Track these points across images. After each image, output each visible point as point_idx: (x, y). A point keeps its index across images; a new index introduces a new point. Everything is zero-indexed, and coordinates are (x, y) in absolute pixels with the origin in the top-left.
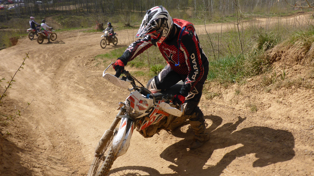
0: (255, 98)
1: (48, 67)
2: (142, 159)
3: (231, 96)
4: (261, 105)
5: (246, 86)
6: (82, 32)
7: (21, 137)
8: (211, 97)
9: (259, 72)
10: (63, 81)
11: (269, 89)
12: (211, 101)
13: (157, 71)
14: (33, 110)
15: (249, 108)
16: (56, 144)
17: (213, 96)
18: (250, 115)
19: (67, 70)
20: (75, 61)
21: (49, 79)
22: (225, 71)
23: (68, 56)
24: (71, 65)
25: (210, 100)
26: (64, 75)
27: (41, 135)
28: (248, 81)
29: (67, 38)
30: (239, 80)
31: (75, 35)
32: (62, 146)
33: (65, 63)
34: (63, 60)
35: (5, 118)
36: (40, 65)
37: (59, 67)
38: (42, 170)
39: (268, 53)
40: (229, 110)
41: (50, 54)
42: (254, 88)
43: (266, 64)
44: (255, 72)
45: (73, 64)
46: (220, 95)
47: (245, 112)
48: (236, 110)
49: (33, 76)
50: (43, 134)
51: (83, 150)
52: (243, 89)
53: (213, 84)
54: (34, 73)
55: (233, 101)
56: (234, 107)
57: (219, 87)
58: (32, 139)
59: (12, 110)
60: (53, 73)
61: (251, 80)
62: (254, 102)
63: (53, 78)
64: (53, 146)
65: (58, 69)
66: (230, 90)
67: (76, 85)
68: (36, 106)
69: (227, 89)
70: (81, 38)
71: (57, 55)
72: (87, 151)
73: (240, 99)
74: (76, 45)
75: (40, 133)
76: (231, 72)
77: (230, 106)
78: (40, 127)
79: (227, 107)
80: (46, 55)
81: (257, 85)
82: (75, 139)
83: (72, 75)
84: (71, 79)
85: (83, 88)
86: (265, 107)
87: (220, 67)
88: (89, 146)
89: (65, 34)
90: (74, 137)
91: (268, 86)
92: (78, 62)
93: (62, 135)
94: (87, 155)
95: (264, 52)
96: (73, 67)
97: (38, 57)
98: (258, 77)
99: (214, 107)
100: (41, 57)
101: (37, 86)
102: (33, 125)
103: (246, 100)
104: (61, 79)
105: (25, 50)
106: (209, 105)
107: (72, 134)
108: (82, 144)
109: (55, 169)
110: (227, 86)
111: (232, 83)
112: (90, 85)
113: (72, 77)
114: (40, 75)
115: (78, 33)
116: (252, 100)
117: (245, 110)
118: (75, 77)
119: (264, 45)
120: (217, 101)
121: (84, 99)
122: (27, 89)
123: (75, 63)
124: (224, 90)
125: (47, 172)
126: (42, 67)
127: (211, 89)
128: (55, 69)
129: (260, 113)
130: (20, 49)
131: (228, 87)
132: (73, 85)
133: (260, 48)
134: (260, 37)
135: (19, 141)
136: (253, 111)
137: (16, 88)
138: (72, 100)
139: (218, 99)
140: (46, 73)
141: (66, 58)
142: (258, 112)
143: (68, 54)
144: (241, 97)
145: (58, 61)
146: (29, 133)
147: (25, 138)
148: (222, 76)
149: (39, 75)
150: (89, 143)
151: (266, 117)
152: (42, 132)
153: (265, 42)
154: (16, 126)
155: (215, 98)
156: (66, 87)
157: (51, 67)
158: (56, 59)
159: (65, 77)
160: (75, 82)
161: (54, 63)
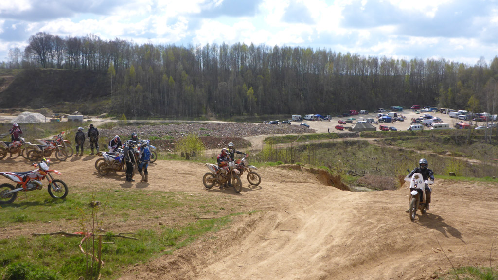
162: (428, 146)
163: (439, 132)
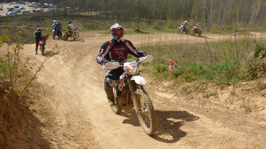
0: (249, 101)
1: (70, 59)
2: (143, 144)
3: (226, 96)
4: (255, 107)
5: (241, 88)
6: (99, 34)
7: (44, 114)
8: (208, 96)
9: (254, 77)
10: (81, 71)
11: (264, 93)
12: (208, 99)
13: (160, 69)
14: (55, 93)
15: (243, 109)
16: (71, 123)
17: (209, 96)
18: (244, 115)
19: (85, 63)
20: (92, 56)
21: (70, 69)
22: (222, 75)
23: (87, 52)
24: (89, 59)
25: (206, 98)
26: (82, 67)
27: (59, 114)
28: (243, 85)
29: (87, 37)
30: (234, 83)
31: (94, 35)
32: (76, 125)
33: (84, 58)
34: (82, 55)
35: (33, 97)
36: (64, 57)
37: (79, 60)
38: (58, 144)
39: (263, 61)
40: (224, 109)
41: (72, 49)
42: (249, 92)
43: (261, 71)
44: (251, 77)
45: (90, 59)
46: (216, 95)
47: (239, 112)
48: (231, 110)
49: (58, 66)
50: (61, 113)
51: (93, 131)
52: (238, 91)
53: (210, 84)
54: (58, 63)
55: (228, 101)
56: (229, 107)
57: (216, 88)
58: (52, 117)
59: (39, 92)
60: (73, 65)
61: (246, 84)
62: (248, 104)
63: (73, 69)
64: (68, 125)
65: (78, 62)
66: (225, 91)
67: (91, 76)
68: (58, 90)
69: (223, 90)
70: (98, 38)
71: (78, 50)
72: (96, 132)
73: (235, 100)
74: (94, 44)
75: (59, 112)
76: (227, 76)
77: (224, 105)
78: (59, 108)
79: (222, 106)
80: (70, 49)
81: (252, 89)
82: (87, 120)
83: (89, 67)
84: (88, 71)
85: (97, 79)
86: (259, 109)
87: (218, 70)
88: (99, 127)
89: (86, 34)
90: (86, 119)
91: (262, 90)
92: (95, 58)
93: (76, 116)
94: (96, 136)
95: (260, 60)
96: (90, 61)
97: (63, 51)
98: (253, 82)
99: (210, 105)
100: (65, 51)
101: (60, 74)
102: (54, 105)
103: (241, 102)
104: (80, 70)
105: (53, 44)
106: (206, 103)
107: (85, 116)
108: (92, 125)
109: (69, 144)
110: (223, 87)
111: (228, 85)
112: (102, 77)
113: (88, 69)
114: (63, 65)
115: (97, 34)
116: (247, 101)
117: (240, 110)
118: (91, 69)
119: (260, 54)
120: (213, 100)
121: (97, 88)
122: (52, 76)
123: (91, 58)
124: (220, 90)
125: (62, 146)
126: (66, 59)
127: (208, 89)
128: (76, 61)
129: (253, 114)
130: (49, 43)
131: (224, 89)
132: (89, 76)
133: (256, 55)
134: (256, 46)
135: (41, 118)
136: (247, 112)
137: (43, 74)
138: (87, 88)
139: (214, 98)
140: (68, 64)
141: (85, 54)
142: (251, 113)
143: (87, 51)
144: (236, 98)
145: (79, 55)
146: (50, 112)
147: (47, 116)
148: (219, 78)
149: (62, 65)
150: (99, 125)
151: (259, 118)
152: (61, 112)
153: (261, 51)
154: (40, 105)
155: (211, 97)
156: (83, 76)
157: (73, 59)
158: (77, 54)
159: (83, 68)
160: (90, 73)
161: (75, 57)
163: (26, 15)
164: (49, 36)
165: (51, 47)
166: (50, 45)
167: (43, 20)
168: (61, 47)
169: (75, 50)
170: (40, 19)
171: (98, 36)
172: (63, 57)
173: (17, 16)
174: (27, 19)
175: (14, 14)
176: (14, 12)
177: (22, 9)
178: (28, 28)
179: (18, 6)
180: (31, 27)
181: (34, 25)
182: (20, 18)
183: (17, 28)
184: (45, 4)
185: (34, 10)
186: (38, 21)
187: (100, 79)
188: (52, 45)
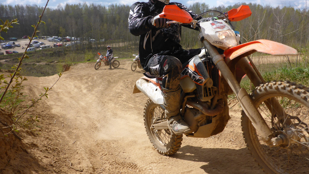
1: (96, 87)
6: (130, 61)
7: (51, 151)
10: (111, 100)
14: (74, 125)
16: (98, 166)
19: (115, 91)
21: (95, 98)
23: (117, 79)
24: (119, 86)
26: (111, 95)
27: (78, 151)
31: (124, 63)
32: (107, 168)
33: (113, 85)
34: (111, 82)
35: (38, 129)
41: (98, 77)
45: (121, 86)
49: (80, 95)
50: (81, 150)
54: (80, 92)
58: (64, 156)
59: (51, 124)
60: (100, 93)
63: (100, 97)
64: (93, 168)
65: (106, 89)
67: (124, 103)
68: (78, 122)
70: (129, 65)
71: (106, 77)
75: (78, 149)
78: (78, 143)
80: (95, 77)
83: (120, 95)
84: (119, 99)
85: (133, 106)
92: (127, 84)
93: (106, 154)
96: (121, 88)
97: (87, 79)
100: (89, 79)
101: (83, 104)
102: (70, 140)
107: (121, 153)
112: (140, 103)
114: (87, 94)
115: (127, 61)
118: (123, 96)
121: (134, 116)
122: (72, 106)
123: (123, 85)
126: (90, 87)
128: (103, 89)
130: (70, 73)
132: (121, 103)
135: (45, 157)
137: (60, 104)
138: (120, 117)
140: (93, 92)
141: (115, 81)
145: (106, 82)
146: (63, 149)
147: (56, 154)
149: (85, 94)
152: (81, 148)
154: (47, 138)
156: (113, 105)
157: (99, 87)
158: (104, 81)
159: (113, 96)
160: (123, 100)
161: (102, 84)
162: (43, 60)
163: (46, 51)
164: (71, 67)
165: (72, 77)
166: (71, 75)
167: (65, 54)
168: (84, 76)
169: (102, 77)
170: (62, 54)
171: (129, 63)
172: (87, 85)
173: (35, 51)
174: (47, 55)
175: (33, 50)
176: (32, 48)
177: (42, 44)
178: (48, 64)
179: (37, 41)
180: (52, 64)
181: (54, 61)
182: (39, 54)
183: (36, 64)
184: (67, 37)
185: (54, 45)
186: (59, 56)
187: (138, 106)
188: (74, 75)
